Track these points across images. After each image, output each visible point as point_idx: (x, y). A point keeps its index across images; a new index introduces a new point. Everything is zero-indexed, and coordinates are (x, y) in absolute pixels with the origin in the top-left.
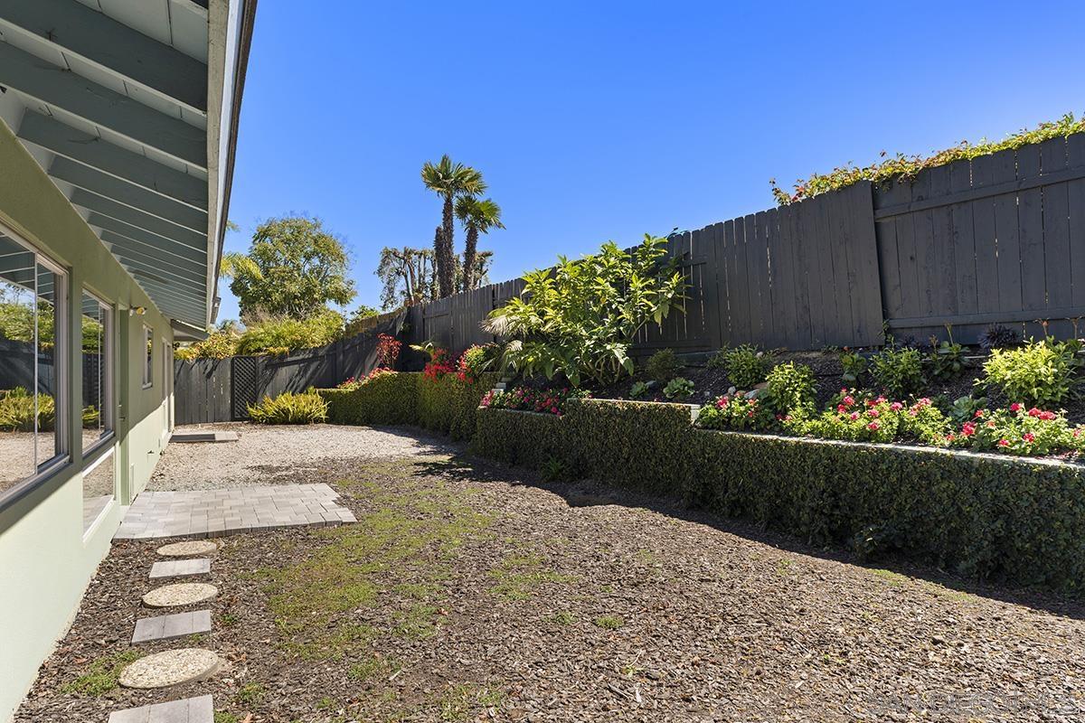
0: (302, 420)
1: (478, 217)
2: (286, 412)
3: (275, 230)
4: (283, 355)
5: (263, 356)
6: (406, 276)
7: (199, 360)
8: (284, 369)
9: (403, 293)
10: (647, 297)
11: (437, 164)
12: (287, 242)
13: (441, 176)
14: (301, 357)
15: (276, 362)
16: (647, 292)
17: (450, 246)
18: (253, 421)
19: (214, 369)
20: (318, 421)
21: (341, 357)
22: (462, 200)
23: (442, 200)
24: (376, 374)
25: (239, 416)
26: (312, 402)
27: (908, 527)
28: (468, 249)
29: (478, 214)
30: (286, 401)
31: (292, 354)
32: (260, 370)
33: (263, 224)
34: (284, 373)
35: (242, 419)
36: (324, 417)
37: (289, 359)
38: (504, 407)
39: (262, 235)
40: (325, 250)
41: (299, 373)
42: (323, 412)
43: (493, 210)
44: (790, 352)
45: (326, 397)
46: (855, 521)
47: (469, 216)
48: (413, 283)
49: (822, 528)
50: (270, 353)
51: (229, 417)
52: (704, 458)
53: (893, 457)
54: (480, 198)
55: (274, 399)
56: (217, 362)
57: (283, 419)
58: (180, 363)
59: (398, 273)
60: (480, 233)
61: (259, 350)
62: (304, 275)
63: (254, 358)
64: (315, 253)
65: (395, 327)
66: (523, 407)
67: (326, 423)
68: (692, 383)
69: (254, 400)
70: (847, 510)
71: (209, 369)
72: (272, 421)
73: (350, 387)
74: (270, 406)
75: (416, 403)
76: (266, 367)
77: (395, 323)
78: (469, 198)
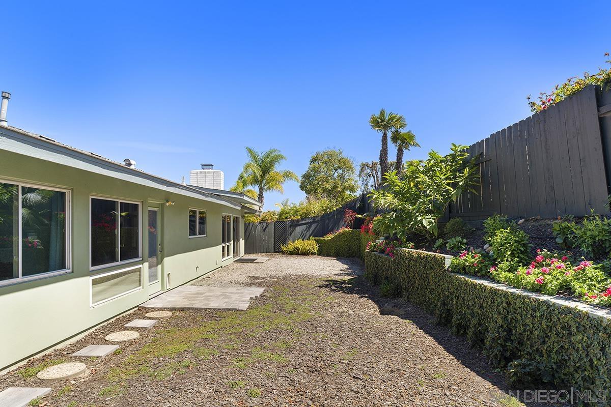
0: (305, 253)
1: (403, 141)
2: (298, 249)
3: (320, 157)
4: (298, 221)
5: (289, 221)
6: (374, 177)
7: (260, 223)
8: (298, 227)
9: (372, 186)
10: (448, 184)
11: (378, 115)
12: (325, 162)
13: (380, 121)
14: (307, 221)
15: (295, 224)
16: (448, 181)
17: (386, 159)
18: (283, 253)
19: (266, 227)
20: (313, 254)
21: (327, 221)
22: (393, 133)
23: (381, 134)
24: (341, 231)
25: (278, 250)
26: (311, 244)
27: (554, 367)
28: (398, 160)
29: (403, 140)
30: (299, 244)
31: (303, 219)
32: (287, 227)
33: (314, 154)
34: (299, 229)
35: (279, 252)
36: (316, 252)
37: (301, 222)
38: (374, 251)
39: (314, 160)
40: (344, 165)
41: (306, 229)
42: (315, 250)
43: (412, 137)
44: (542, 219)
45: (318, 242)
46: (522, 353)
47: (399, 141)
48: (378, 180)
49: (496, 354)
50: (292, 220)
51: (273, 251)
52: (449, 292)
53: (545, 308)
54: (403, 131)
55: (293, 242)
56: (268, 224)
57: (296, 253)
58: (252, 224)
59: (369, 176)
60: (405, 150)
61: (286, 218)
62: (334, 179)
63: (285, 222)
64: (339, 168)
65: (355, 205)
66: (382, 251)
67: (318, 255)
68: (465, 241)
69: (284, 242)
70: (516, 344)
71: (264, 228)
72: (292, 253)
73: (330, 237)
74: (291, 246)
75: (360, 246)
76: (290, 226)
77: (355, 204)
78: (397, 131)
